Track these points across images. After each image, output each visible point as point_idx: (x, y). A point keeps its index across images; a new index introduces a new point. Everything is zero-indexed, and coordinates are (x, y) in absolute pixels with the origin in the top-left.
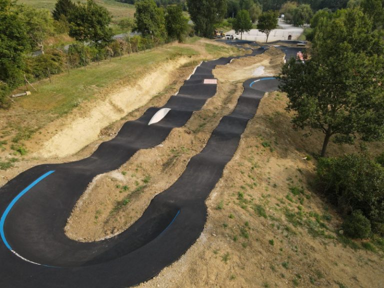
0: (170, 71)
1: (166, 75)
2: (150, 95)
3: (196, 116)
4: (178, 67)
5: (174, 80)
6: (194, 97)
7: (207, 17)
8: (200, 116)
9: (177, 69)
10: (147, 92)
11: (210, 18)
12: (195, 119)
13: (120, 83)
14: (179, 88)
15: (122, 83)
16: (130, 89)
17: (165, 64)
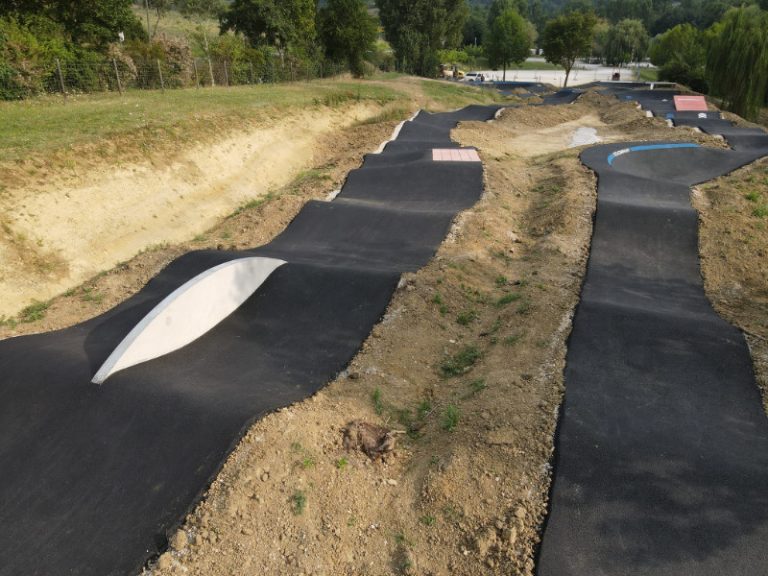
0: (322, 132)
1: (305, 142)
2: (229, 201)
3: (413, 299)
4: (347, 124)
5: (330, 156)
6: (400, 208)
7: (421, 30)
8: (436, 301)
9: (344, 129)
10: (221, 190)
11: (429, 32)
12: (412, 319)
13: (102, 153)
14: (343, 176)
15: (111, 151)
16: (143, 175)
17: (307, 114)
